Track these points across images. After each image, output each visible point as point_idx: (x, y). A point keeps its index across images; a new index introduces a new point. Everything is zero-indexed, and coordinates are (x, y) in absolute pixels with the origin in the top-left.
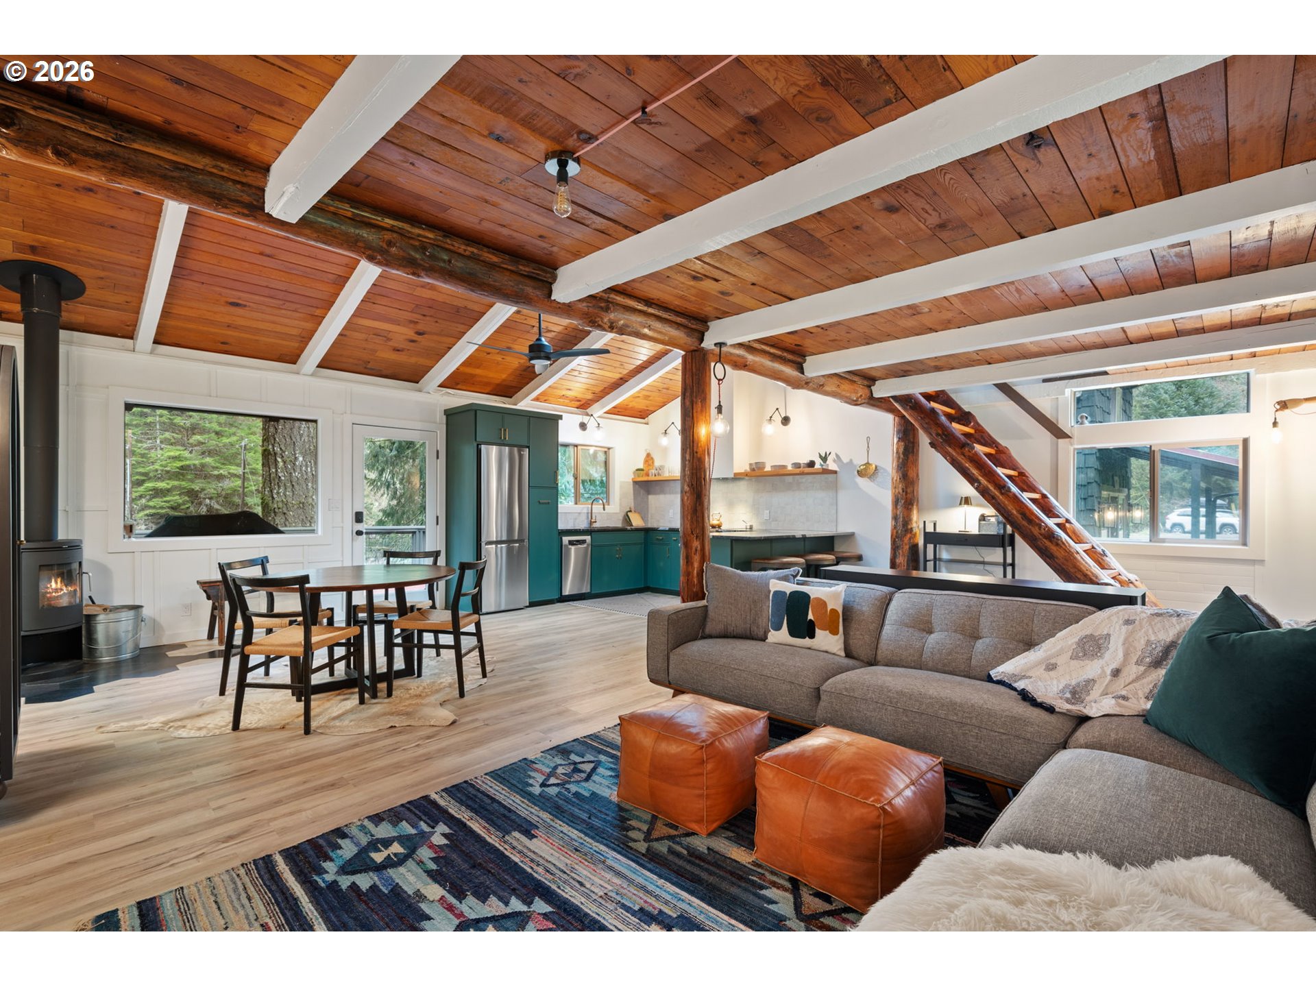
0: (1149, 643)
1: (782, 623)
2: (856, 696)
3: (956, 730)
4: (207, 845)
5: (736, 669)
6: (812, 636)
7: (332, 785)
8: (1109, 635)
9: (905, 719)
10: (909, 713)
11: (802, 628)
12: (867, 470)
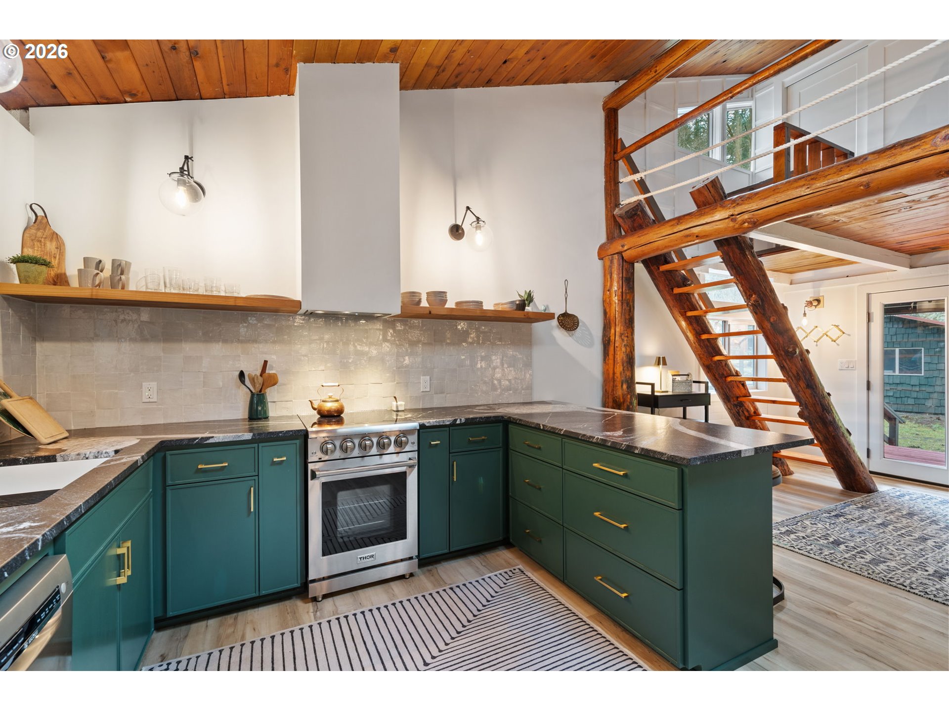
12: (568, 322)
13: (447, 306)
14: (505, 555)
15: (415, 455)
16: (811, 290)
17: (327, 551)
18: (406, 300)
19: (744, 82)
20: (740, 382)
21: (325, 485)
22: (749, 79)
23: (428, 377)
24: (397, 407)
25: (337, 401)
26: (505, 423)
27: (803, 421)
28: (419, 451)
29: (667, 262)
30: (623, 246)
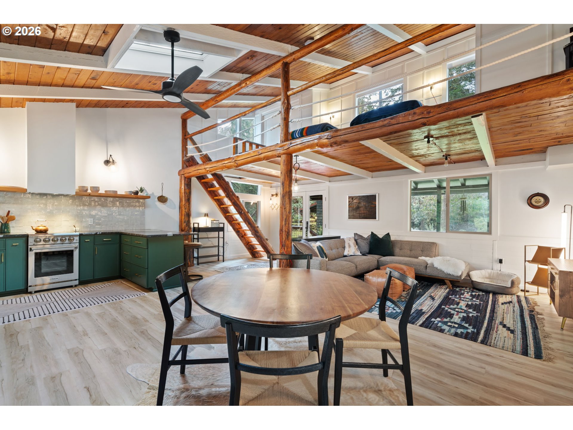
4: (497, 358)
7: (435, 346)
12: (162, 199)
13: (100, 192)
14: (120, 281)
15: (78, 244)
16: (275, 190)
17: (36, 276)
18: (80, 189)
19: (249, 110)
20: (237, 223)
21: (36, 254)
22: (251, 109)
23: (92, 219)
24: (75, 230)
25: (45, 226)
26: (120, 235)
27: (253, 236)
28: (80, 243)
29: (204, 179)
30: (184, 172)
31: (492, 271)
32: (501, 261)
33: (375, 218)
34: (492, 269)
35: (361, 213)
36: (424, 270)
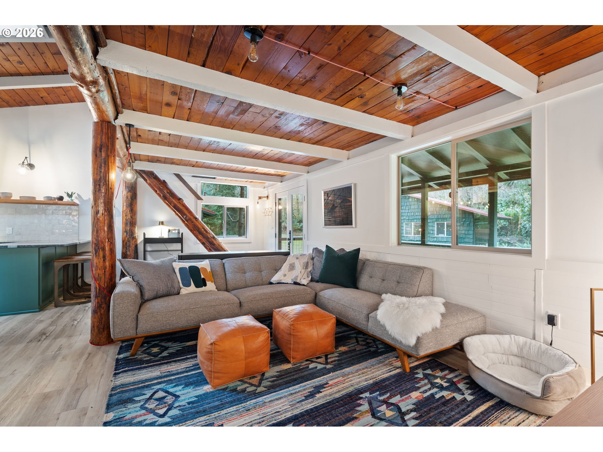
0: (303, 263)
1: (191, 282)
2: (258, 299)
3: (292, 298)
5: (194, 308)
6: (205, 285)
8: (294, 263)
9: (277, 301)
10: (278, 299)
11: (200, 283)
13: (13, 198)
23: (11, 228)
31: (533, 341)
32: (551, 320)
33: (352, 225)
34: (534, 338)
35: (337, 217)
36: (364, 323)
